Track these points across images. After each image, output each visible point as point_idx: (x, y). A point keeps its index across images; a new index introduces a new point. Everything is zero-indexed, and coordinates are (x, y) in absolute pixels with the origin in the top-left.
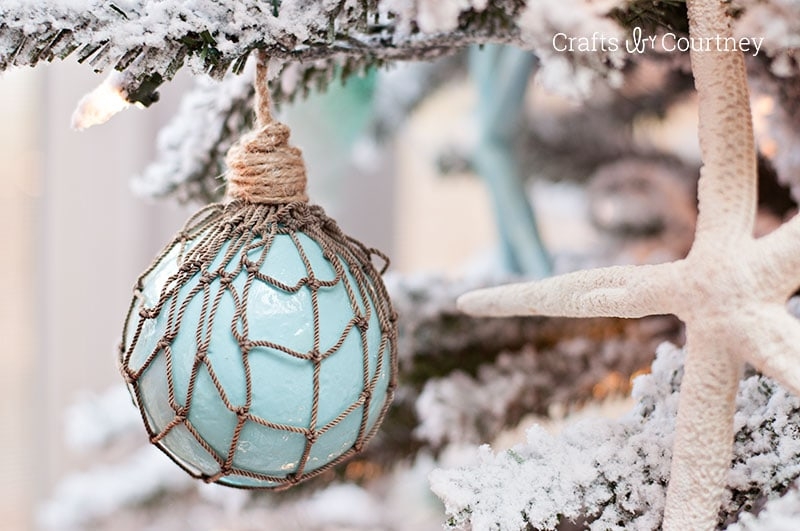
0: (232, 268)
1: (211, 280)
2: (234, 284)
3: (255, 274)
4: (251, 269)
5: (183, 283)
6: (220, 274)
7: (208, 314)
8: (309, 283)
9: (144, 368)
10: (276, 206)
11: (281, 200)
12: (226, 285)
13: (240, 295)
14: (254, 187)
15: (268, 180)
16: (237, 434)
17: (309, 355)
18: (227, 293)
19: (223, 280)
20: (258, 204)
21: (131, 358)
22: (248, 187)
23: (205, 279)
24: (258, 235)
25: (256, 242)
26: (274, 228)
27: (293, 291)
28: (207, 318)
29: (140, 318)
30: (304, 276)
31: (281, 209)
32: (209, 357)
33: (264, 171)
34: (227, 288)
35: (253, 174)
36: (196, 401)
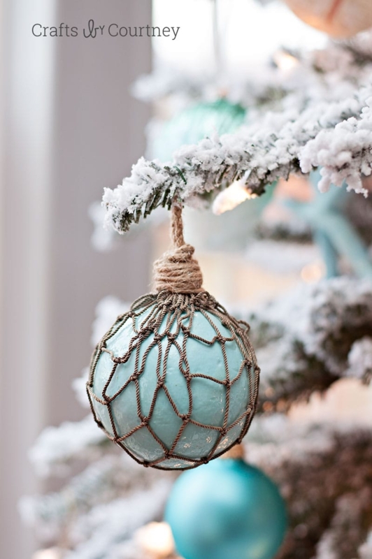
0: (174, 331)
1: (161, 338)
2: (177, 340)
3: (188, 335)
4: (185, 331)
5: (142, 341)
6: (167, 334)
7: (163, 359)
8: (219, 340)
9: (118, 394)
10: (189, 295)
11: (193, 291)
12: (172, 341)
13: (181, 346)
14: (177, 283)
15: (184, 279)
16: (181, 432)
17: (225, 382)
18: (173, 345)
19: (170, 338)
20: (179, 293)
21: (107, 389)
22: (173, 283)
23: (157, 337)
24: (183, 312)
25: (183, 316)
26: (192, 308)
27: (211, 344)
28: (163, 361)
29: (115, 364)
30: (216, 335)
31: (193, 297)
32: (165, 385)
33: (182, 273)
34: (173, 343)
35: (175, 275)
36: (156, 412)
